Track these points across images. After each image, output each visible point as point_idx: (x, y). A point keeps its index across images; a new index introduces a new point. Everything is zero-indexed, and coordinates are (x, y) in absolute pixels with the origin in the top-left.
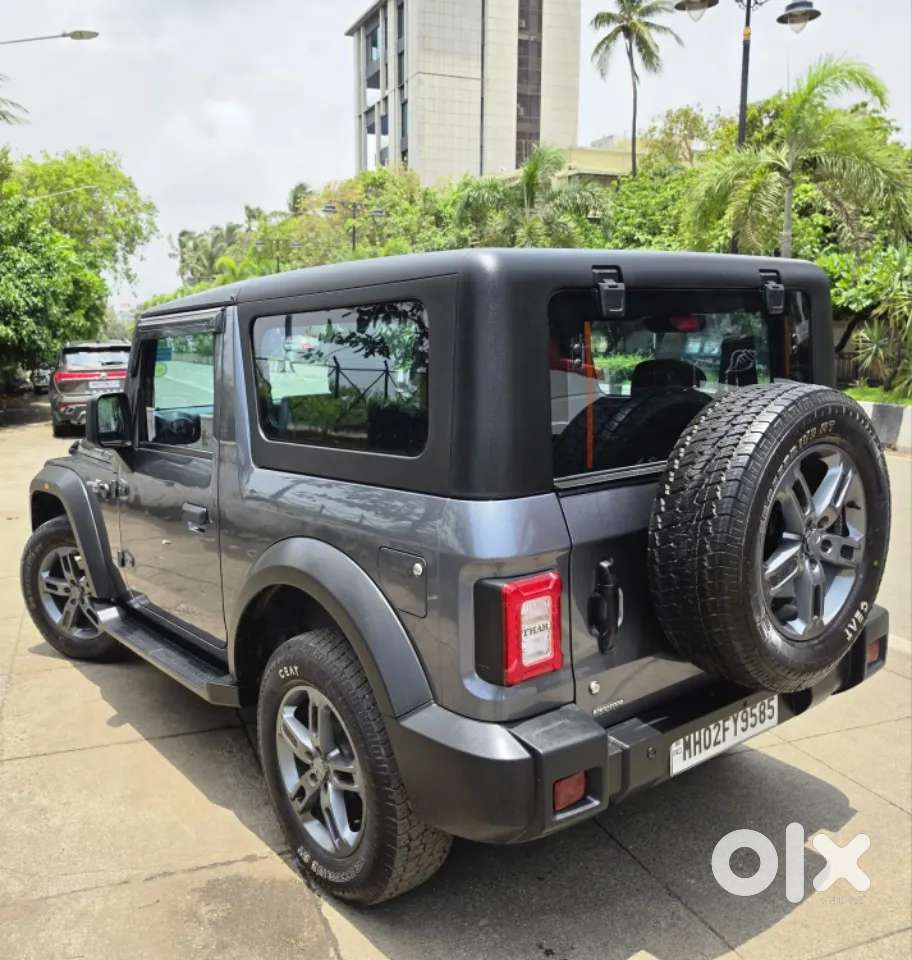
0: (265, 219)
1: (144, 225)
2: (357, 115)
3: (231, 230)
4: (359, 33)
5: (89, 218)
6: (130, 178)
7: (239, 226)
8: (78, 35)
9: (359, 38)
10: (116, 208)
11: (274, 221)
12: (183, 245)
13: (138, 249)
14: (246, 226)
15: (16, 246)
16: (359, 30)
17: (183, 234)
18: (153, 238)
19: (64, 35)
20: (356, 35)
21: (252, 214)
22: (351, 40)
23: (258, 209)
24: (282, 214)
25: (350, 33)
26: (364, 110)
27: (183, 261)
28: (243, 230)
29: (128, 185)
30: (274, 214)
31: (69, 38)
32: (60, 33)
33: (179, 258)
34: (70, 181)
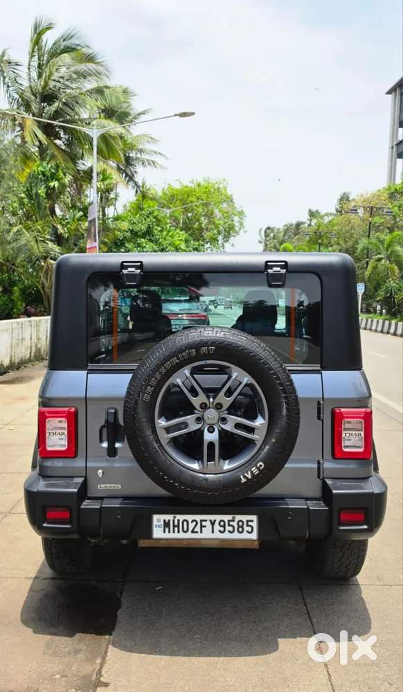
0: (322, 217)
1: (237, 224)
2: (391, 146)
3: (298, 225)
4: (396, 93)
5: (204, 221)
6: (231, 195)
7: (303, 223)
8: (184, 115)
9: (396, 95)
10: (221, 214)
11: (327, 219)
12: (267, 236)
13: (232, 240)
14: (309, 222)
15: (144, 238)
16: (396, 89)
17: (268, 228)
18: (242, 232)
19: (176, 115)
20: (393, 93)
21: (312, 214)
22: (390, 97)
23: (317, 211)
24: (331, 214)
25: (389, 93)
26: (395, 143)
27: (266, 245)
28: (306, 225)
29: (230, 200)
30: (327, 215)
31: (178, 117)
32: (173, 114)
33: (263, 244)
34: (194, 199)
